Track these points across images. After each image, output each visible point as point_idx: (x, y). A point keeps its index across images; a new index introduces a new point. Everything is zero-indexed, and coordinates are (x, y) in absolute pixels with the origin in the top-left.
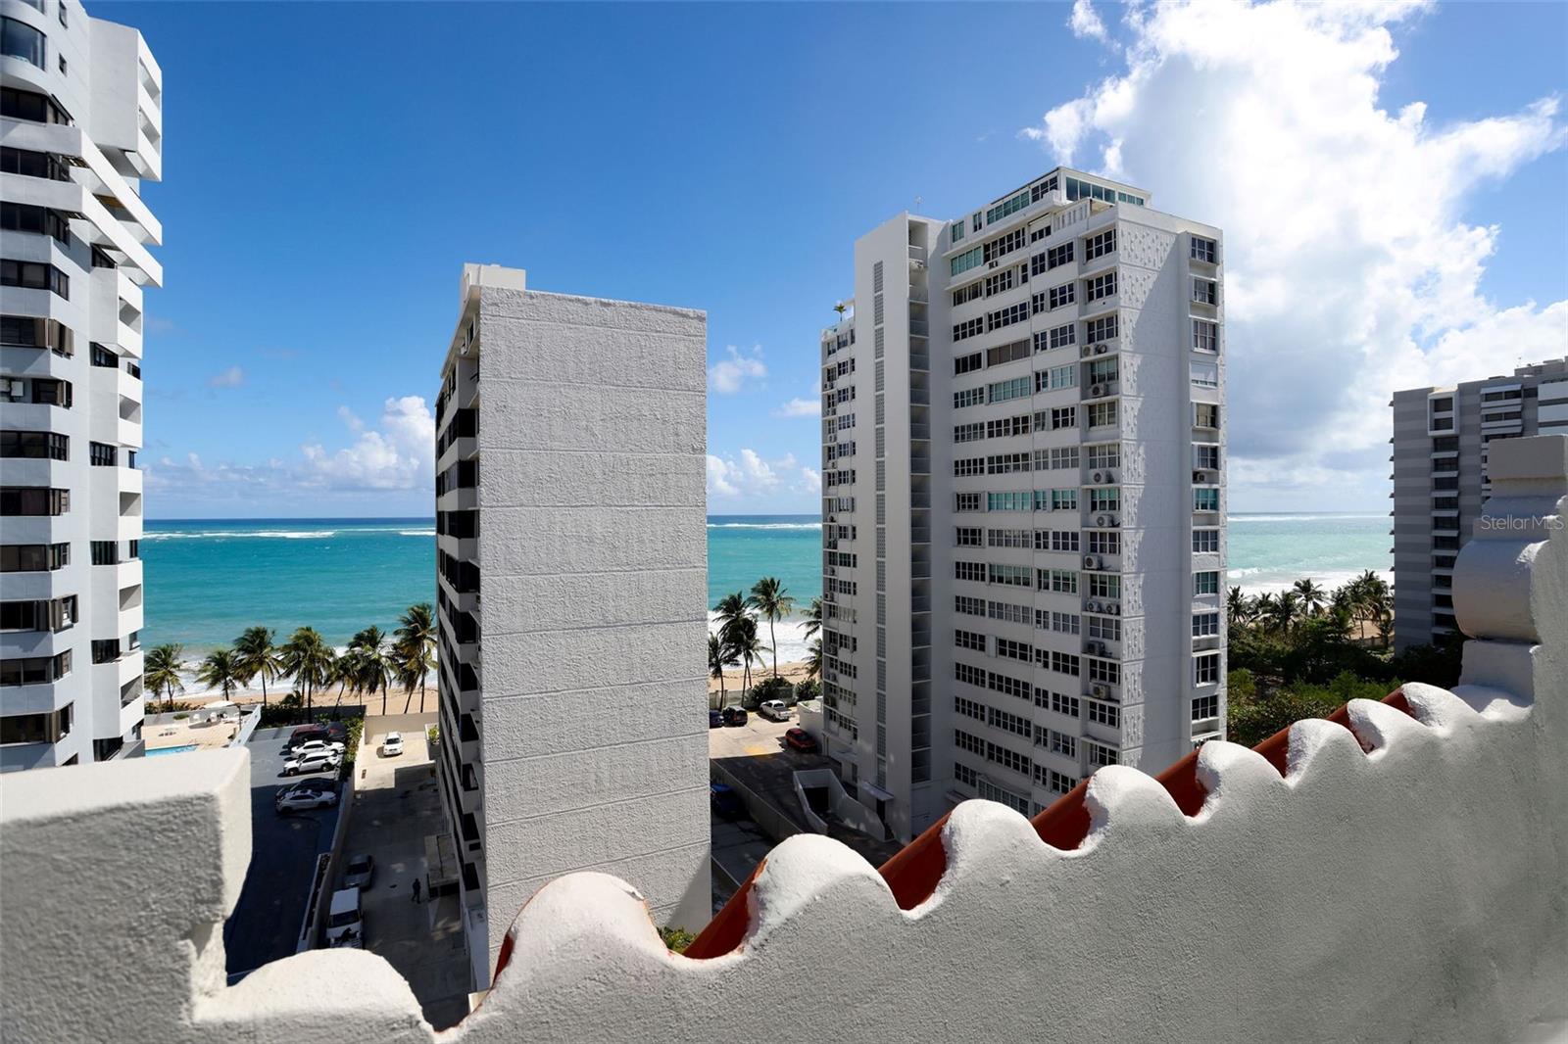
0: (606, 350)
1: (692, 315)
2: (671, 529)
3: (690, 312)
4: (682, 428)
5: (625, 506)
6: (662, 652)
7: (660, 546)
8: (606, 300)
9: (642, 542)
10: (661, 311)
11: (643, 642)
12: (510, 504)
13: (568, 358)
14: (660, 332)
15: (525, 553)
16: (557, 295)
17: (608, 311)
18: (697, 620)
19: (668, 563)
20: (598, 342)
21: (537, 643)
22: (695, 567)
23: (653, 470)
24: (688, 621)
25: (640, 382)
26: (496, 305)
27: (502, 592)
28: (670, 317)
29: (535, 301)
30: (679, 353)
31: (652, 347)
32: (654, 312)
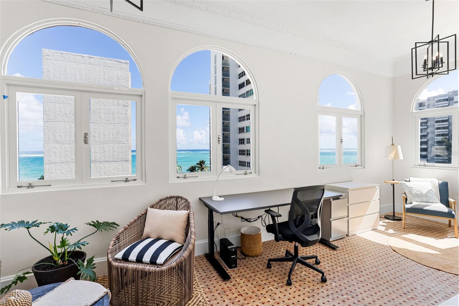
0: (91, 72)
1: (123, 62)
2: (115, 131)
5: (99, 123)
6: (112, 171)
7: (111, 136)
8: (91, 56)
9: (105, 135)
10: (112, 60)
11: (105, 168)
12: (55, 121)
13: (76, 74)
14: (111, 67)
15: (60, 137)
16: (72, 53)
17: (92, 60)
18: (125, 161)
19: (115, 142)
20: (88, 70)
21: (65, 166)
22: (124, 144)
23: (109, 112)
24: (122, 161)
26: (49, 55)
27: (52, 149)
28: (115, 62)
29: (64, 55)
30: (119, 74)
31: (108, 72)
32: (109, 61)
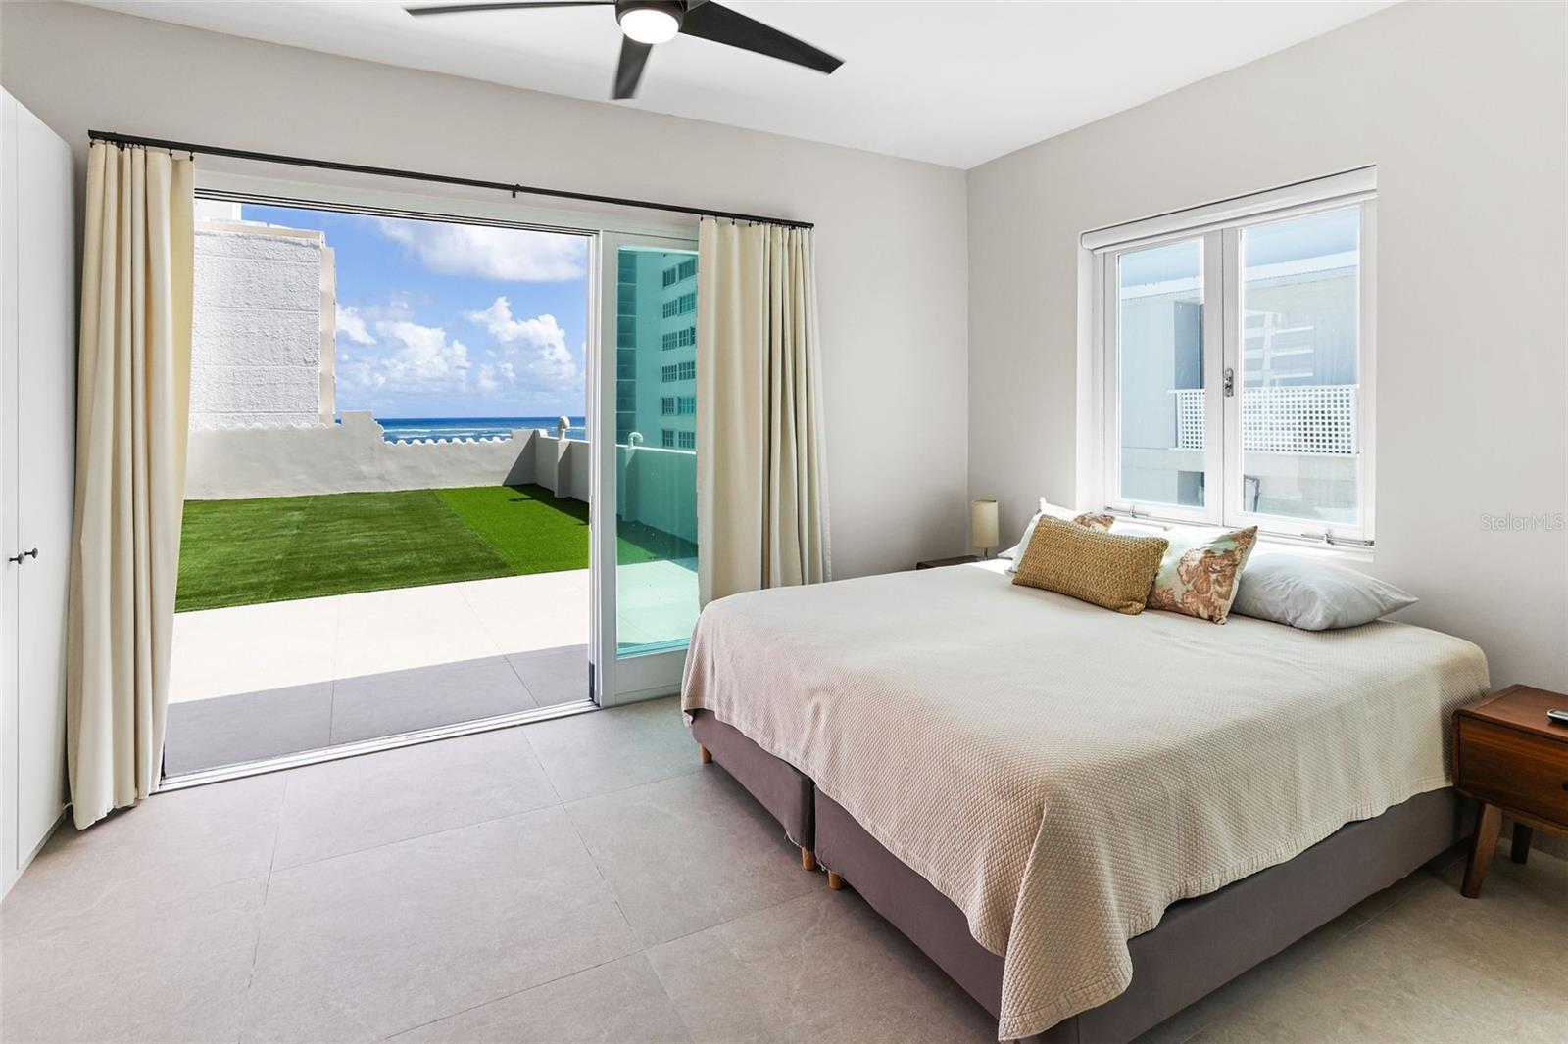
1: (304, 243)
3: (303, 241)
4: (292, 344)
5: (231, 412)
10: (270, 240)
14: (269, 258)
23: (261, 380)
25: (247, 303)
28: (281, 245)
30: (290, 277)
31: (259, 272)
32: (263, 242)
